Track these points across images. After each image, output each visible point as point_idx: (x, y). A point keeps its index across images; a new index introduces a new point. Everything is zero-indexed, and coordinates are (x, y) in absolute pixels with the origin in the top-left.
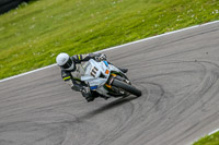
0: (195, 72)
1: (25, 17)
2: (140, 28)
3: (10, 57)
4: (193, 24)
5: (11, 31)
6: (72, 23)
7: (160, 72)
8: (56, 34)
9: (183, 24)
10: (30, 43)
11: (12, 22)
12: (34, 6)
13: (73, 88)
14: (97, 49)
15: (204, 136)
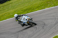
0: (53, 19)
1: (8, 4)
2: (39, 7)
3: (4, 15)
4: (53, 6)
5: (5, 8)
6: (21, 6)
7: (44, 19)
8: (16, 9)
9: (50, 6)
10: (10, 11)
11: (5, 6)
12: (11, 2)
13: (18, 23)
14: (27, 13)
15: (55, 36)
